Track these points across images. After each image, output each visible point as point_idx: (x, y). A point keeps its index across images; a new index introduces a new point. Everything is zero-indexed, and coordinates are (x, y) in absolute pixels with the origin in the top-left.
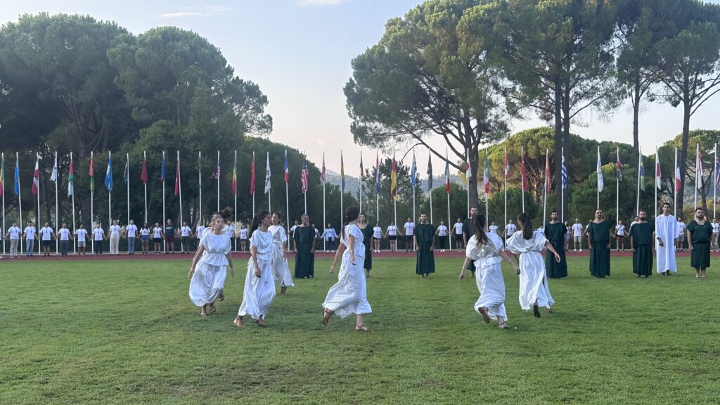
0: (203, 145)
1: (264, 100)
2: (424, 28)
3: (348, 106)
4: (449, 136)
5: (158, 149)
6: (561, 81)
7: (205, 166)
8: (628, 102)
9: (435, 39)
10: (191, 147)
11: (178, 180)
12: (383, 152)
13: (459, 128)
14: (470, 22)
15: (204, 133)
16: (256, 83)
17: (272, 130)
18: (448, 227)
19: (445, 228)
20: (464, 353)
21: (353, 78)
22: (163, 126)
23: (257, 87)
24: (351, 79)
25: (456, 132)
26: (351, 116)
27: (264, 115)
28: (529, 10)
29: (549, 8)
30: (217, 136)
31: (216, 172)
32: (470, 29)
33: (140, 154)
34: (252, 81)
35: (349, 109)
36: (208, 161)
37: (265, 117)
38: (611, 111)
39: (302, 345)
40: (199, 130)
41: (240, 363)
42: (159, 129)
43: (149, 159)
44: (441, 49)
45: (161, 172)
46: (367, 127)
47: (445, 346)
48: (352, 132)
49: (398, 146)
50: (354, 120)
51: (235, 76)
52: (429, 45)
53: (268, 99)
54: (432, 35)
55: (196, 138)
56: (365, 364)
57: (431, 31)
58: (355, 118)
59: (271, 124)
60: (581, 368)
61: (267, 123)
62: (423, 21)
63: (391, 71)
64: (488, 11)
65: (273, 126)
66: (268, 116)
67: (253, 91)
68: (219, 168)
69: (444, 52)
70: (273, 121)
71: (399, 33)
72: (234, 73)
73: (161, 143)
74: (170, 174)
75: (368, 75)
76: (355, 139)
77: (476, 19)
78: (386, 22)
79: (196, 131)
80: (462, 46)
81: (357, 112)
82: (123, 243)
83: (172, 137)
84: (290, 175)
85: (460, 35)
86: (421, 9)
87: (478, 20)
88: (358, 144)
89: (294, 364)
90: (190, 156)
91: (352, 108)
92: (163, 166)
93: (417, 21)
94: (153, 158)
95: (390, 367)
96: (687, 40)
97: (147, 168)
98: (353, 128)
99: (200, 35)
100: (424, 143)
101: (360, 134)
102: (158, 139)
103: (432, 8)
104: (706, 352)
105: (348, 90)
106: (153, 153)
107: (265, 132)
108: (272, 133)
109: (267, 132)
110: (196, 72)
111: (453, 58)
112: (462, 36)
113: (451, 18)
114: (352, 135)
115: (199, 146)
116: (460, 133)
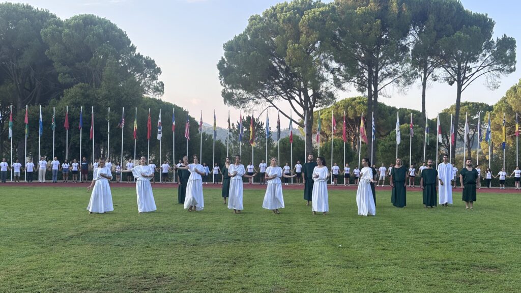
0: (112, 102)
1: (158, 71)
2: (276, 23)
3: (220, 77)
4: (293, 101)
5: (77, 105)
6: (372, 64)
7: (113, 118)
8: (419, 81)
9: (284, 31)
10: (102, 104)
11: (92, 128)
12: (245, 111)
13: (300, 96)
14: (309, 20)
15: (112, 94)
16: (152, 59)
17: (163, 93)
18: (291, 168)
19: (289, 168)
20: (303, 265)
21: (224, 57)
22: (81, 87)
23: (153, 61)
24: (222, 58)
25: (297, 98)
26: (222, 85)
27: (158, 81)
28: (350, 14)
29: (364, 13)
30: (123, 97)
31: (121, 122)
32: (309, 25)
33: (64, 108)
34: (150, 57)
35: (221, 79)
36: (115, 115)
37: (159, 84)
38: (407, 87)
39: (182, 258)
40: (109, 91)
41: (135, 272)
42: (78, 90)
43: (71, 112)
44: (288, 39)
45: (79, 122)
46: (233, 93)
47: (289, 259)
48: (223, 96)
49: (256, 107)
50: (224, 88)
51: (137, 53)
52: (279, 35)
53: (161, 70)
54: (282, 28)
55: (106, 97)
56: (230, 273)
57: (281, 25)
58: (225, 86)
59: (163, 88)
60: (388, 278)
61: (160, 88)
62: (276, 17)
63: (252, 53)
64: (322, 13)
65: (165, 90)
66: (161, 82)
67: (150, 64)
68: (123, 120)
69: (290, 41)
70: (165, 86)
71: (258, 26)
72: (136, 50)
73: (80, 100)
74: (86, 123)
75: (235, 55)
76: (225, 101)
77: (313, 18)
78: (249, 18)
79: (106, 92)
80: (303, 38)
81: (227, 82)
82: (49, 174)
83: (88, 96)
84: (176, 126)
85: (302, 29)
86: (274, 9)
87: (315, 19)
88: (227, 105)
89: (176, 273)
90: (101, 111)
91: (223, 79)
92: (81, 117)
93: (271, 18)
94: (73, 111)
95: (249, 276)
96: (460, 38)
97: (69, 118)
98: (224, 94)
99: (112, 22)
100: (274, 106)
101: (228, 98)
102: (78, 97)
103: (282, 9)
104: (477, 266)
105: (220, 66)
106: (73, 107)
107: (158, 94)
108: (164, 95)
109: (160, 94)
110: (107, 48)
111: (297, 45)
112: (303, 30)
113: (296, 17)
114: (223, 98)
115: (108, 103)
116: (301, 99)
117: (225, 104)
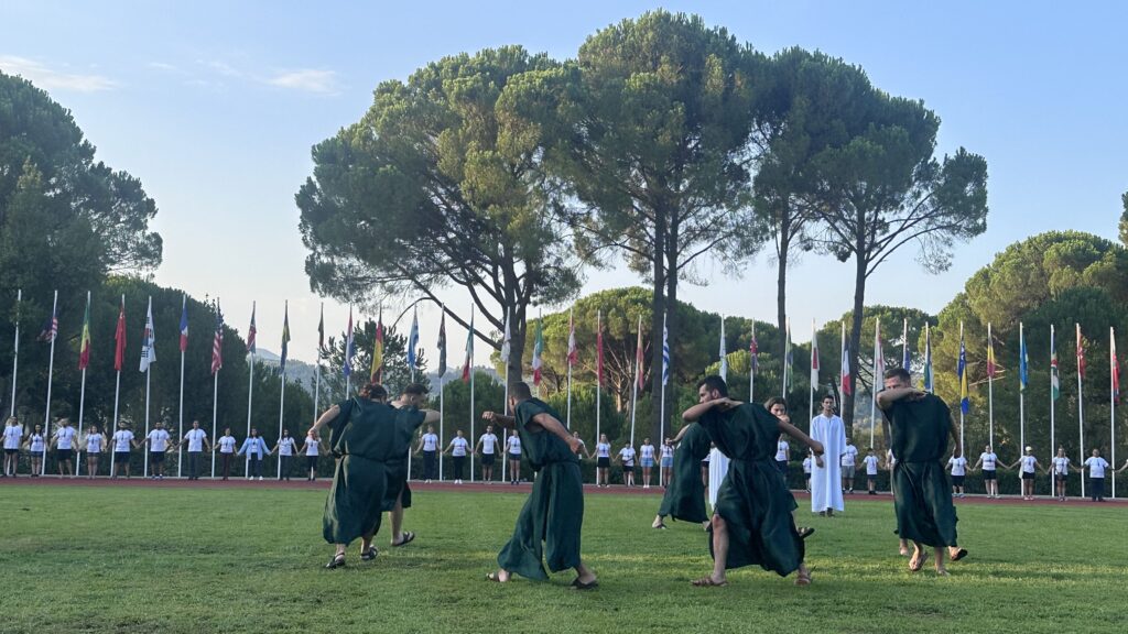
0: (27, 279)
1: (150, 207)
2: (441, 102)
3: (303, 227)
4: (479, 289)
6: (666, 208)
8: (770, 247)
9: (459, 119)
12: (362, 309)
13: (494, 275)
14: (519, 96)
15: (30, 258)
16: (135, 177)
17: (160, 261)
18: (469, 441)
19: (464, 442)
21: (314, 179)
23: (137, 184)
24: (309, 180)
25: (489, 281)
26: (307, 244)
27: (148, 233)
28: (615, 86)
29: (647, 85)
30: (55, 265)
31: (49, 328)
32: (517, 108)
34: (129, 172)
35: (303, 232)
36: (35, 308)
37: (148, 238)
38: (744, 259)
40: (21, 251)
44: (468, 138)
46: (334, 265)
48: (308, 273)
49: (388, 300)
50: (311, 252)
51: (96, 161)
52: (448, 131)
53: (157, 206)
54: (454, 113)
55: (14, 265)
57: (452, 106)
58: (314, 249)
59: (160, 250)
61: (152, 249)
62: (439, 89)
63: (381, 170)
64: (548, 81)
65: (163, 253)
66: (156, 235)
67: (129, 190)
68: (55, 321)
69: (473, 144)
70: (164, 245)
71: (397, 106)
72: (94, 155)
75: (340, 174)
76: (313, 285)
77: (528, 93)
78: (376, 87)
79: (14, 253)
80: (504, 137)
81: (319, 238)
84: (190, 339)
85: (501, 116)
86: (437, 69)
87: (533, 95)
88: (318, 293)
91: (310, 230)
93: (428, 89)
95: (352, 623)
96: (862, 153)
98: (310, 266)
99: (36, 85)
100: (433, 298)
101: (322, 277)
103: (455, 69)
105: (304, 199)
107: (147, 264)
108: (161, 266)
109: (151, 263)
110: (21, 148)
111: (488, 154)
112: (506, 118)
113: (487, 88)
114: (308, 278)
115: (18, 280)
116: (497, 284)
117: (313, 291)
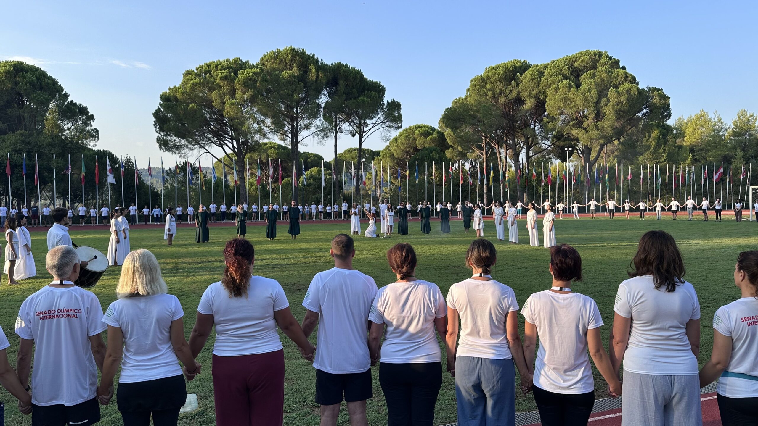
0: (56, 150)
1: (92, 117)
2: (212, 79)
3: (155, 125)
4: (225, 147)
5: (19, 152)
6: (294, 119)
7: (59, 165)
8: (333, 134)
9: (220, 87)
10: (46, 151)
11: (37, 174)
12: (180, 156)
13: (232, 143)
14: (244, 80)
15: (57, 142)
16: (85, 106)
17: (98, 139)
21: (160, 107)
22: (22, 135)
23: (86, 109)
24: (158, 108)
25: (230, 145)
26: (157, 132)
27: (92, 128)
28: (277, 75)
29: (290, 76)
30: (67, 144)
31: (67, 169)
32: (244, 84)
33: (5, 155)
34: (82, 104)
35: (155, 127)
36: (62, 162)
37: (93, 130)
38: (325, 139)
40: (53, 139)
42: (18, 137)
43: (12, 159)
44: (224, 94)
45: (22, 168)
46: (167, 140)
48: (158, 143)
49: (191, 153)
50: (159, 135)
51: (70, 99)
52: (216, 91)
53: (95, 117)
54: (217, 84)
55: (50, 145)
57: (217, 81)
58: (160, 133)
59: (98, 134)
61: (94, 134)
62: (210, 74)
63: (191, 105)
64: (254, 73)
65: (99, 136)
66: (96, 129)
67: (83, 111)
68: (70, 166)
69: (227, 96)
70: (99, 132)
71: (194, 81)
72: (69, 97)
73: (21, 147)
74: (29, 170)
75: (173, 106)
76: (160, 148)
77: (247, 78)
78: (184, 72)
79: (50, 140)
80: (238, 95)
81: (161, 129)
83: (29, 143)
85: (237, 87)
86: (209, 66)
87: (249, 79)
88: (162, 151)
90: (45, 157)
91: (158, 126)
92: (24, 164)
93: (206, 74)
94: (16, 158)
96: (364, 102)
97: (10, 165)
98: (158, 140)
99: (42, 69)
100: (209, 152)
101: (163, 144)
102: (18, 145)
103: (217, 66)
105: (156, 114)
106: (14, 155)
107: (92, 140)
108: (99, 141)
109: (95, 140)
110: (42, 96)
111: (234, 101)
112: (239, 87)
113: (231, 75)
114: (158, 145)
115: (53, 150)
116: (233, 147)
117: (160, 150)
